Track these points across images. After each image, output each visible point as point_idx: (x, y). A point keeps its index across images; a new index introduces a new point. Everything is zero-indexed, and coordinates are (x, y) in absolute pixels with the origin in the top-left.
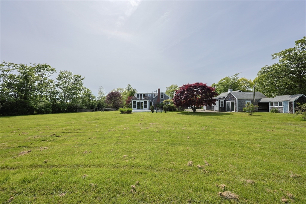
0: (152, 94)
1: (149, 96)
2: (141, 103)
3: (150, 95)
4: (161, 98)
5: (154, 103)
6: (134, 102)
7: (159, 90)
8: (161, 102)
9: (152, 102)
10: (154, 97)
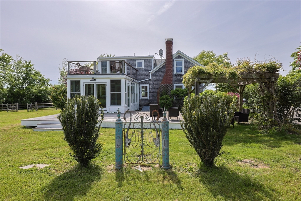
0: (148, 60)
1: (137, 67)
2: (99, 86)
3: (140, 64)
4: (175, 73)
5: (153, 87)
6: (72, 82)
7: (169, 43)
8: (175, 85)
9: (148, 85)
10: (153, 70)
